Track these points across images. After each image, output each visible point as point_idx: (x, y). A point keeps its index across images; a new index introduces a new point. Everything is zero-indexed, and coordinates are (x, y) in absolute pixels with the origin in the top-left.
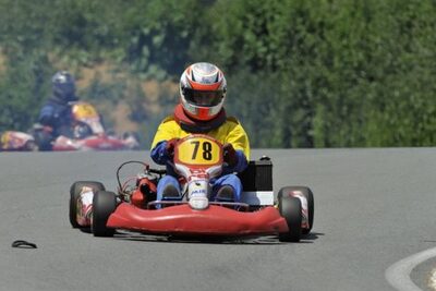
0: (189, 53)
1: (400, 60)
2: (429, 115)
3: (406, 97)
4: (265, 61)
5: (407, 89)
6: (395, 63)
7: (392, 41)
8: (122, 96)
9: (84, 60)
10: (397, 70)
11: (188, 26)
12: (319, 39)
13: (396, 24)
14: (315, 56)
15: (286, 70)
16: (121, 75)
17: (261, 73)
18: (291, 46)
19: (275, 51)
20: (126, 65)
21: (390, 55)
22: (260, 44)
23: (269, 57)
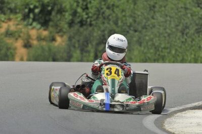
0: (52, 17)
1: (149, 22)
2: (162, 48)
3: (152, 40)
4: (86, 22)
5: (152, 36)
6: (147, 24)
7: (146, 14)
8: (20, 36)
9: (3, 19)
10: (148, 27)
11: (51, 5)
12: (111, 12)
13: (148, 6)
14: (110, 20)
15: (96, 26)
16: (20, 27)
17: (85, 27)
18: (99, 15)
19: (91, 17)
20: (22, 22)
21: (144, 21)
22: (84, 13)
23: (88, 20)
